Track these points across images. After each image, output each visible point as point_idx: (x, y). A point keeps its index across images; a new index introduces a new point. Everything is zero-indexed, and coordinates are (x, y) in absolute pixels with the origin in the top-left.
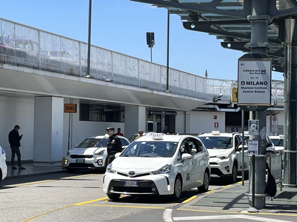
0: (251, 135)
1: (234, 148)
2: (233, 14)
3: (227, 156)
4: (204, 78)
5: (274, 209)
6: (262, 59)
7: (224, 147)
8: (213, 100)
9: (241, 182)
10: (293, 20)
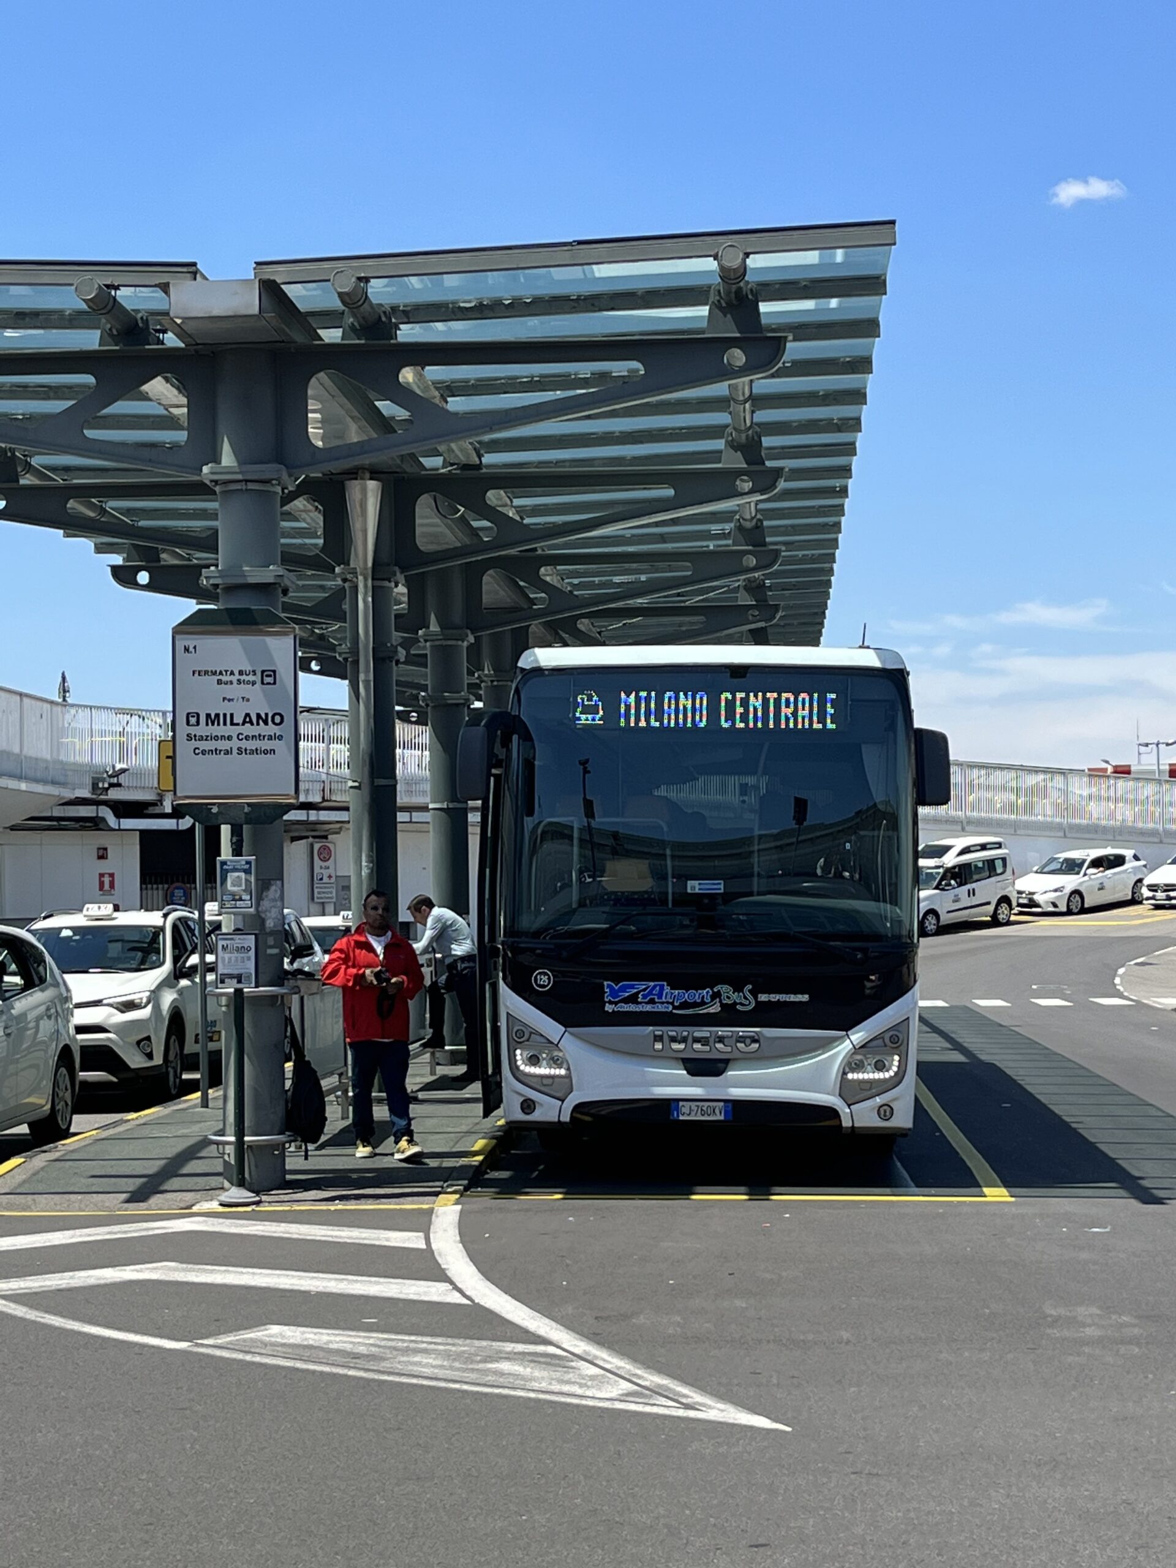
0: (225, 913)
1: (168, 966)
2: (150, 460)
3: (141, 999)
4: (52, 702)
5: (319, 1189)
6: (261, 627)
7: (134, 966)
8: (93, 788)
9: (199, 1094)
10: (373, 486)
